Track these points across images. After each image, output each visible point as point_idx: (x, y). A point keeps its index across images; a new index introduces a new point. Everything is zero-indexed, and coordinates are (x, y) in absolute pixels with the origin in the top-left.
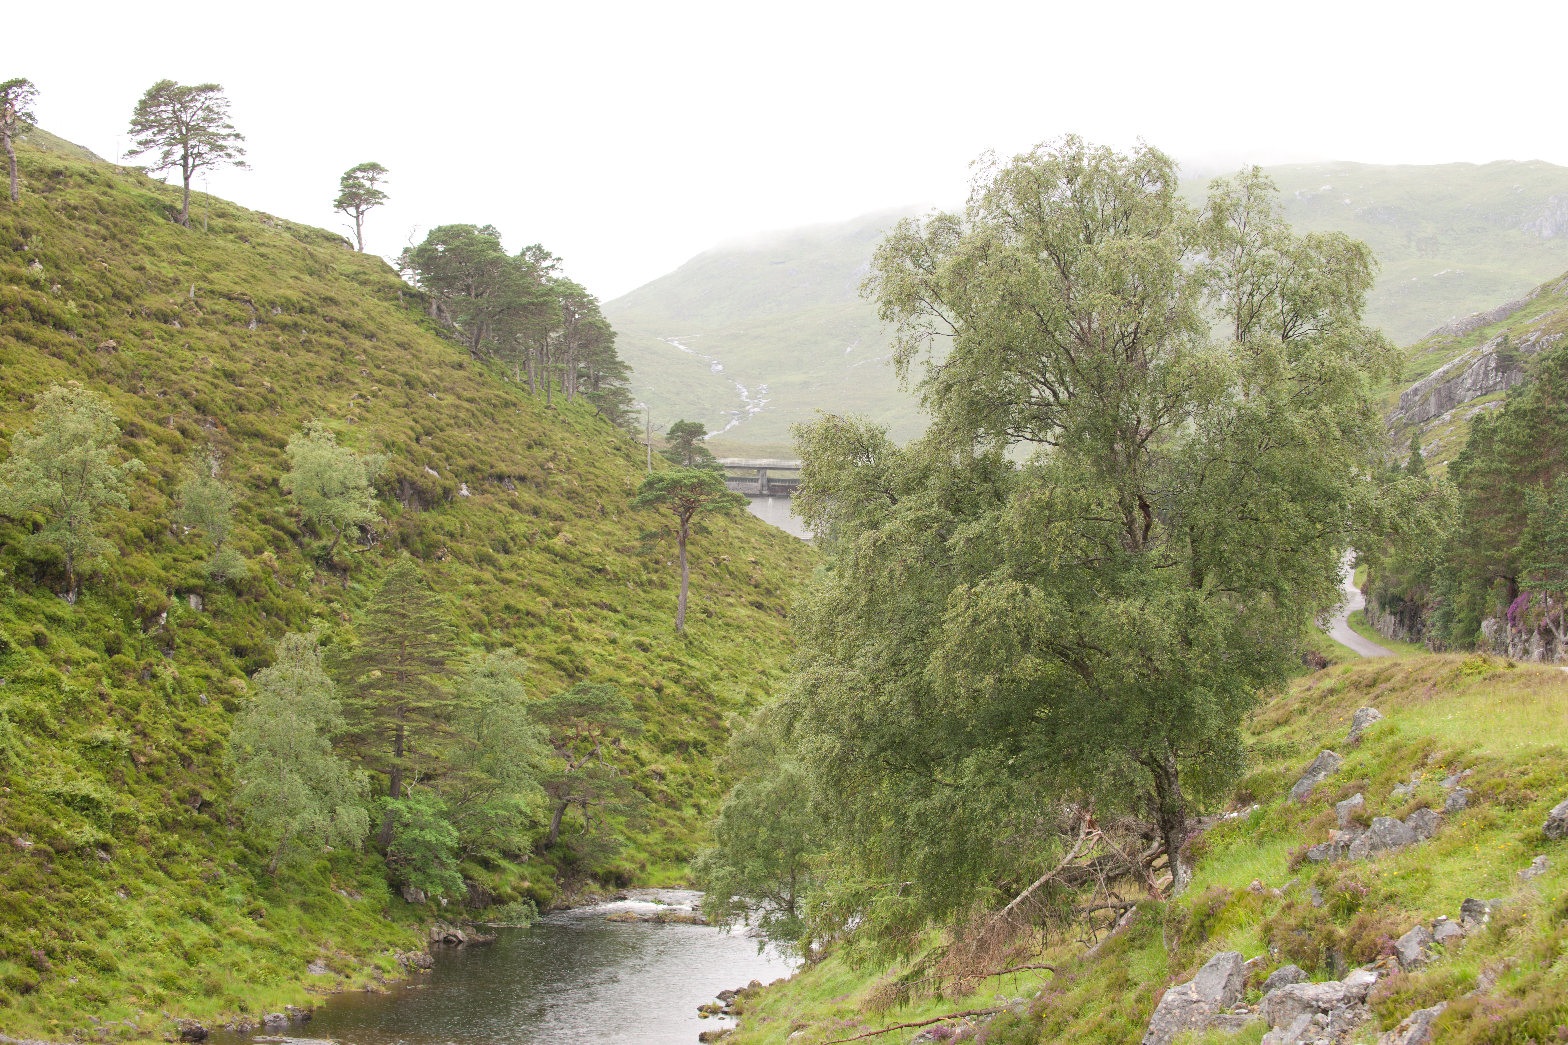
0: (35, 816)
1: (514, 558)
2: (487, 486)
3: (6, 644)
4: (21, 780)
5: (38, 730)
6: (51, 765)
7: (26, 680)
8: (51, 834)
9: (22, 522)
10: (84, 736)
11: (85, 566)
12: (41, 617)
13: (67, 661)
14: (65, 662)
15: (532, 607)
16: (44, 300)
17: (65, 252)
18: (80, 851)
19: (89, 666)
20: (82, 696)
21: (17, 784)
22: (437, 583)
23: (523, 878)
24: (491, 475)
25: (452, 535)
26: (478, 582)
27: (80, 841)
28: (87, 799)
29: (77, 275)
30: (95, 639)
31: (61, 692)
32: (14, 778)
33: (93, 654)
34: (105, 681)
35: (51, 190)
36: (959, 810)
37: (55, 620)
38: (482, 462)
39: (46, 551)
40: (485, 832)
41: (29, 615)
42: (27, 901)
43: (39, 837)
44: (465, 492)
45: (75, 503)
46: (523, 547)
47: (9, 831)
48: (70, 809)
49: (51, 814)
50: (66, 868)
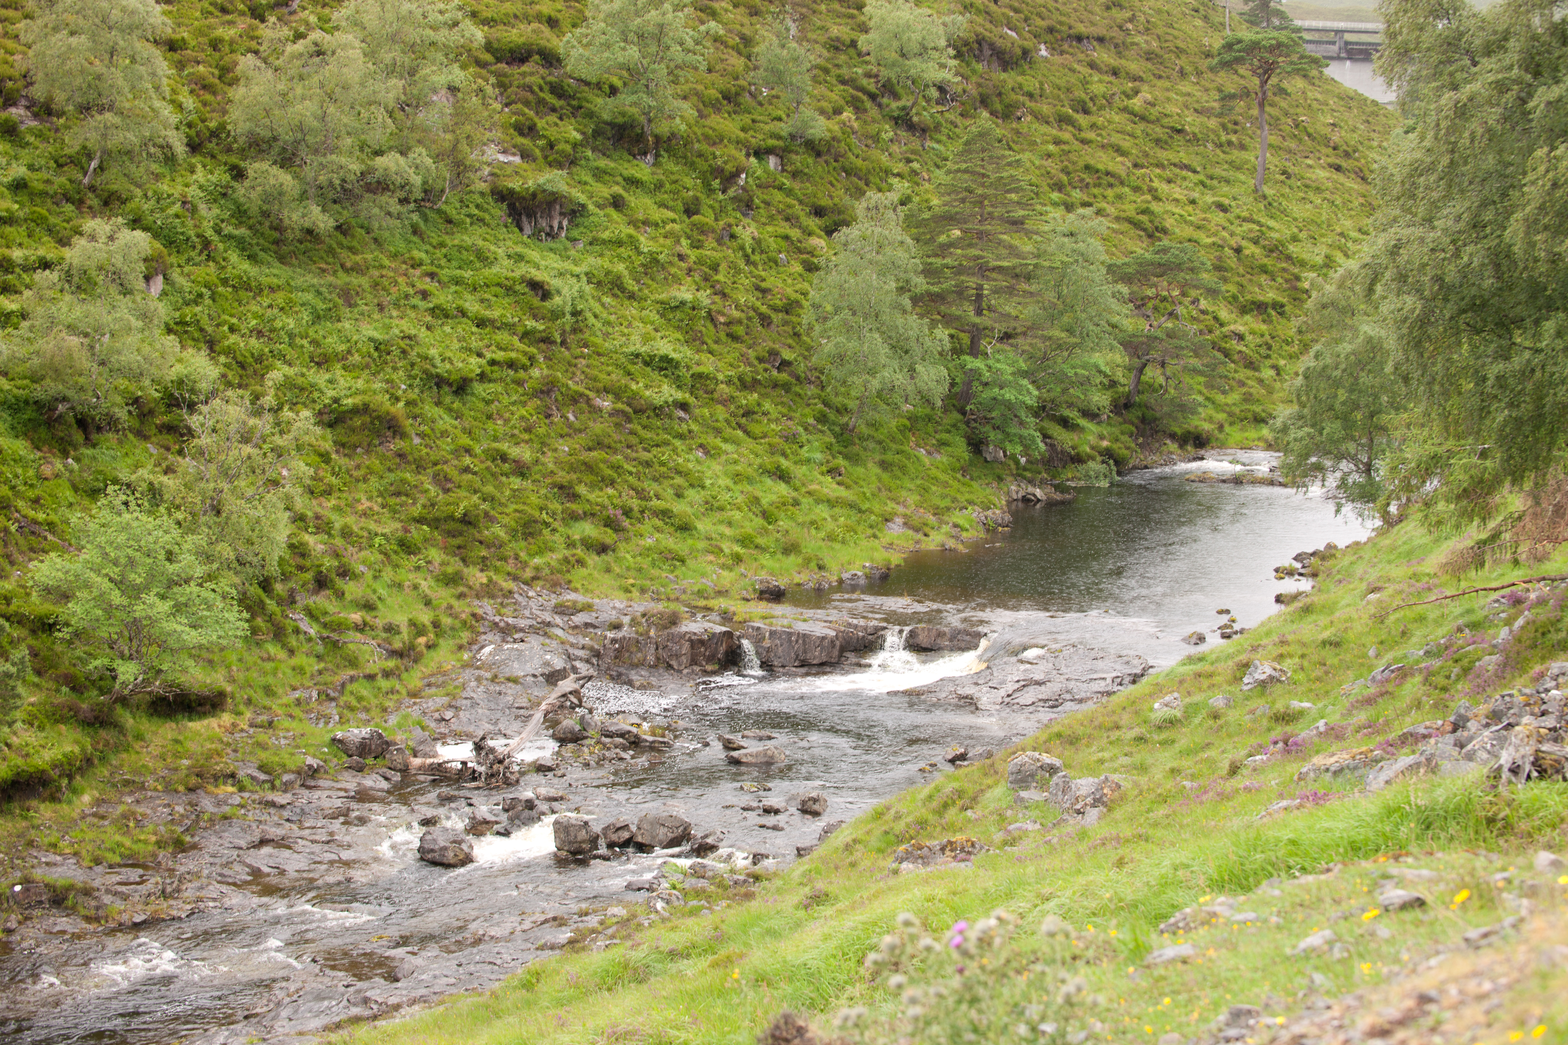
0: (613, 376)
1: (1093, 119)
2: (1066, 47)
3: (583, 206)
4: (599, 341)
5: (616, 291)
6: (630, 325)
7: (604, 242)
8: (629, 394)
9: (598, 85)
10: (663, 296)
11: (663, 128)
12: (619, 179)
13: (646, 223)
14: (644, 223)
15: (1111, 167)
18: (658, 411)
19: (668, 227)
20: (661, 257)
21: (595, 345)
22: (1016, 143)
23: (1101, 437)
24: (1069, 36)
25: (1031, 95)
26: (1057, 142)
27: (658, 401)
28: (666, 359)
30: (674, 200)
31: (640, 253)
32: (592, 339)
33: (671, 215)
34: (684, 242)
36: (1538, 374)
37: (633, 182)
38: (1061, 23)
39: (623, 114)
40: (1065, 391)
41: (607, 178)
42: (605, 461)
43: (618, 397)
44: (1043, 53)
45: (652, 66)
46: (1101, 108)
47: (587, 392)
48: (649, 369)
49: (629, 374)
50: (644, 427)
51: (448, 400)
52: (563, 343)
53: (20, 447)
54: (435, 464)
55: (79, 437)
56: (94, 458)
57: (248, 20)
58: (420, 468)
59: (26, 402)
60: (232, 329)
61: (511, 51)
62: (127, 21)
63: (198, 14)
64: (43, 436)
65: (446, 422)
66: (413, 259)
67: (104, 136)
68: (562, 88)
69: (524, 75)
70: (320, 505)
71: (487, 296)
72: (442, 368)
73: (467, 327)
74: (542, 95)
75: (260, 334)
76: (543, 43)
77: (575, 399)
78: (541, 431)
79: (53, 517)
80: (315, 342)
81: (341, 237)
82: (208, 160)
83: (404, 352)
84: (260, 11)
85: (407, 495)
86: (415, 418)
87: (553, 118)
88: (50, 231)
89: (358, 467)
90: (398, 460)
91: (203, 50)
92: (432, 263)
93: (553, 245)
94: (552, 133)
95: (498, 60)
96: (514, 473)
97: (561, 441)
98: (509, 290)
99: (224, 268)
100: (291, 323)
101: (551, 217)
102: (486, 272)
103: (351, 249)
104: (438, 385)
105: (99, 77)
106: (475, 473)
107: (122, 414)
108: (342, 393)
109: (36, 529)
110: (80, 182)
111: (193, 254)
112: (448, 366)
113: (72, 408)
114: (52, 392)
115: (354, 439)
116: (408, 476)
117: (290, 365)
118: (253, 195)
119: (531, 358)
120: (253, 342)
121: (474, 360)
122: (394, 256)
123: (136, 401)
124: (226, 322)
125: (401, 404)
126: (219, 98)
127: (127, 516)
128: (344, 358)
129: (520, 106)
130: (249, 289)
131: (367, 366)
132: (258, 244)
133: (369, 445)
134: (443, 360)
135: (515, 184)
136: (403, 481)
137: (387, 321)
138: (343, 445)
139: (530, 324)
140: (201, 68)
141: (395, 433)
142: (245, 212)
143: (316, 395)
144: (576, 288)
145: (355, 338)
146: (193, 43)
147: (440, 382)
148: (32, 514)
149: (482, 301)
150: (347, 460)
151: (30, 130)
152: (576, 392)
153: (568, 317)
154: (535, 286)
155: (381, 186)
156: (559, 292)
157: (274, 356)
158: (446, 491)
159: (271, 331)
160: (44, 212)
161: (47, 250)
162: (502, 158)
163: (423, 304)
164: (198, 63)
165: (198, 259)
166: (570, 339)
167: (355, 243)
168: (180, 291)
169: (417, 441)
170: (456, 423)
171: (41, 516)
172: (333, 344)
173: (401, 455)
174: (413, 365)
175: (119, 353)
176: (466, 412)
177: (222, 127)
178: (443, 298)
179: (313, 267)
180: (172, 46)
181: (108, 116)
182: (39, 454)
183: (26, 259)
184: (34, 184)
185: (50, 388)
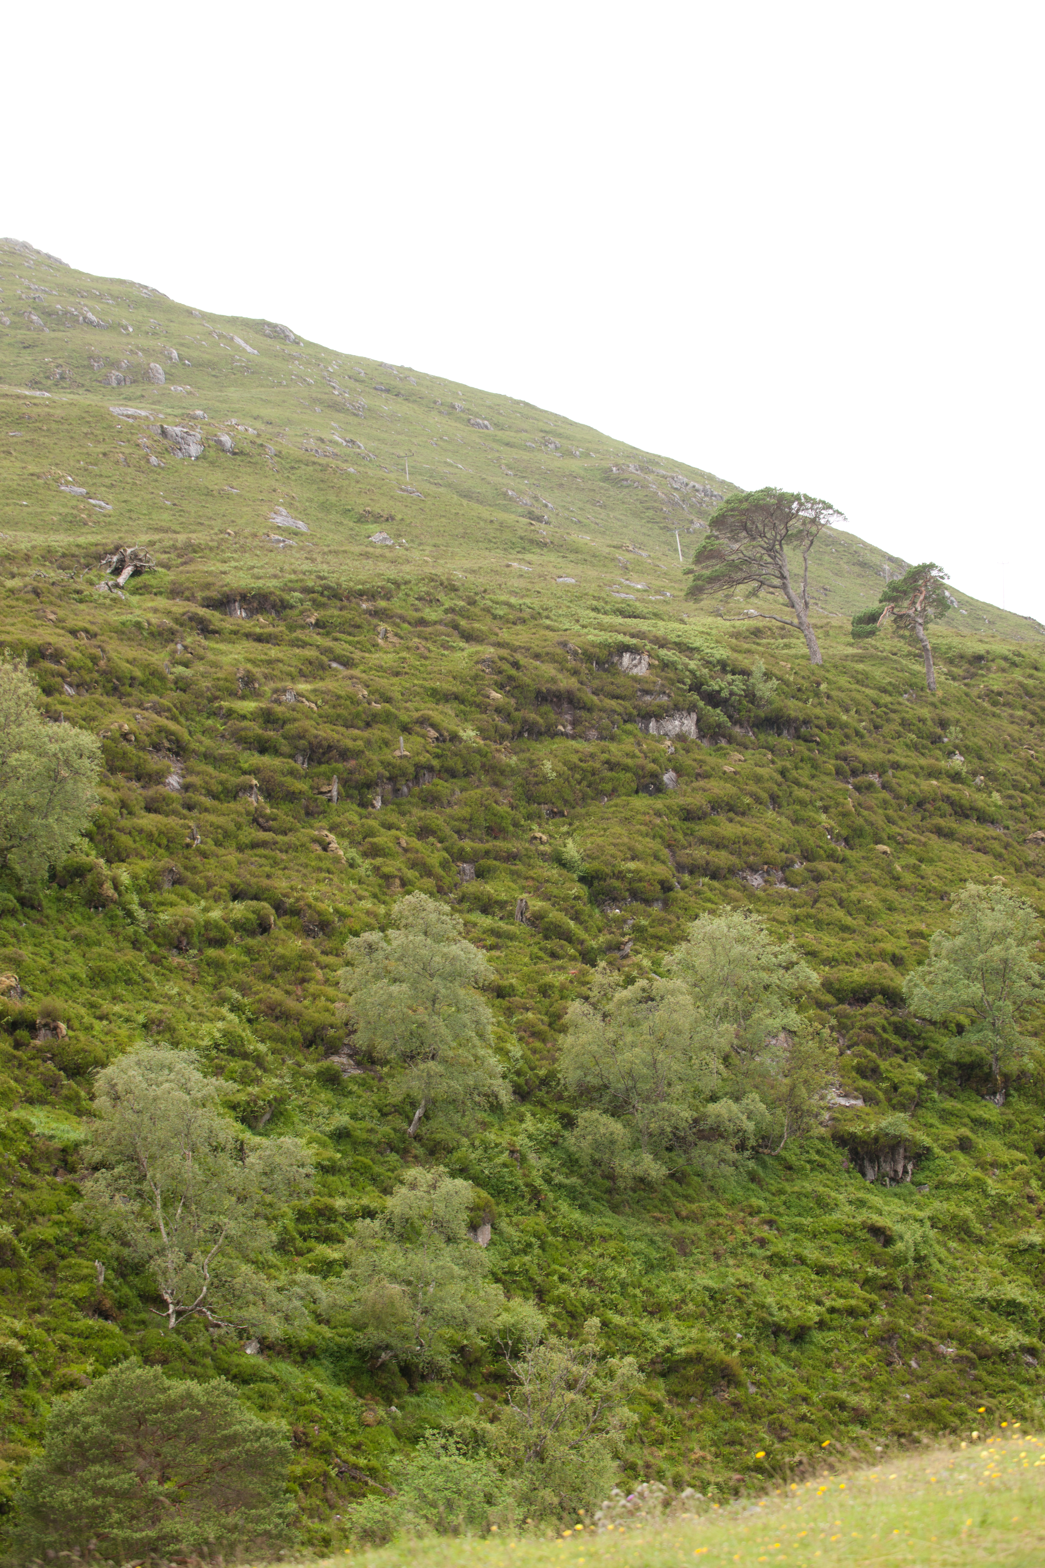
0: (958, 1322)
3: (928, 1149)
4: (943, 1286)
5: (963, 1235)
6: (976, 1270)
7: (950, 1186)
8: (974, 1340)
9: (945, 1024)
10: (1011, 1240)
11: (1012, 1066)
12: (966, 1120)
13: (994, 1165)
14: (992, 1165)
16: (967, 794)
17: (988, 742)
18: (1004, 1356)
19: (1017, 1169)
20: (1009, 1199)
21: (940, 1291)
27: (1004, 1345)
28: (1012, 1303)
29: (1002, 765)
30: (1023, 1140)
31: (987, 1196)
32: (937, 1284)
33: (1020, 1156)
34: (1034, 1183)
35: (973, 676)
37: (979, 1123)
39: (970, 1053)
41: (953, 1119)
42: (947, 1408)
43: (962, 1343)
45: (998, 1003)
47: (930, 1339)
48: (995, 1314)
49: (975, 1319)
50: (990, 1373)
51: (785, 1348)
52: (906, 1289)
53: (342, 1394)
54: (771, 1413)
55: (403, 1385)
56: (419, 1406)
57: (580, 965)
58: (755, 1416)
59: (349, 1350)
60: (562, 1279)
61: (854, 992)
62: (448, 968)
63: (527, 959)
64: (366, 1383)
65: (783, 1370)
66: (751, 1206)
68: (906, 1027)
69: (866, 1015)
70: (652, 1454)
71: (827, 1243)
72: (780, 1316)
73: (805, 1274)
74: (885, 1036)
75: (590, 1283)
76: (886, 982)
77: (917, 1346)
78: (882, 1379)
79: (374, 1463)
80: (647, 1291)
81: (676, 1186)
82: (538, 1109)
83: (740, 1300)
84: (592, 955)
85: (741, 1444)
86: (750, 1366)
87: (897, 1059)
88: (374, 1180)
89: (691, 1416)
90: (732, 1409)
91: (532, 997)
92: (771, 1211)
93: (897, 1190)
94: (896, 1075)
95: (841, 1001)
96: (853, 1421)
97: (903, 1389)
98: (850, 1237)
99: (554, 1217)
100: (623, 1272)
101: (895, 1161)
102: (827, 1219)
103: (686, 1197)
104: (774, 1333)
105: (421, 1025)
106: (812, 1422)
107: (445, 1361)
108: (676, 1343)
109: (357, 1474)
110: (405, 1132)
111: (521, 1203)
112: (785, 1314)
113: (396, 1356)
114: (375, 1340)
115: (687, 1388)
116: (742, 1424)
117: (622, 1315)
118: (584, 1144)
119: (873, 1306)
120: (584, 1292)
121: (812, 1308)
122: (732, 1204)
123: (462, 1350)
124: (555, 1272)
125: (736, 1353)
126: (549, 1045)
127: (445, 1459)
128: (678, 1308)
129: (861, 1048)
130: (580, 1238)
131: (702, 1315)
132: (590, 1194)
133: (703, 1394)
134: (780, 1309)
135: (856, 1128)
136: (738, 1430)
137: (723, 1269)
138: (676, 1395)
139: (872, 1270)
140: (530, 1015)
141: (729, 1382)
142: (577, 1161)
143: (648, 1344)
144: (919, 1233)
145: (689, 1287)
146: (522, 989)
147: (777, 1330)
148: (352, 1459)
149: (822, 1248)
150: (680, 1409)
151: (353, 1079)
152: (918, 1338)
153: (911, 1262)
154: (876, 1231)
155: (715, 1133)
156: (901, 1238)
157: (605, 1306)
158: (782, 1439)
159: (602, 1280)
160: (368, 1161)
161: (370, 1199)
162: (843, 1102)
163: (761, 1253)
164: (527, 1010)
165: (527, 1209)
166: (914, 1285)
167: (691, 1191)
168: (509, 1240)
169: (753, 1389)
170: (793, 1371)
171: (362, 1462)
172: (667, 1293)
173: (736, 1404)
174: (749, 1313)
175: (442, 1300)
176: (804, 1360)
177: (552, 1075)
178: (782, 1245)
179: (647, 1216)
180: (500, 993)
181: (431, 1064)
182: (361, 1401)
183: (349, 1208)
184: (358, 1133)
185: (373, 1336)
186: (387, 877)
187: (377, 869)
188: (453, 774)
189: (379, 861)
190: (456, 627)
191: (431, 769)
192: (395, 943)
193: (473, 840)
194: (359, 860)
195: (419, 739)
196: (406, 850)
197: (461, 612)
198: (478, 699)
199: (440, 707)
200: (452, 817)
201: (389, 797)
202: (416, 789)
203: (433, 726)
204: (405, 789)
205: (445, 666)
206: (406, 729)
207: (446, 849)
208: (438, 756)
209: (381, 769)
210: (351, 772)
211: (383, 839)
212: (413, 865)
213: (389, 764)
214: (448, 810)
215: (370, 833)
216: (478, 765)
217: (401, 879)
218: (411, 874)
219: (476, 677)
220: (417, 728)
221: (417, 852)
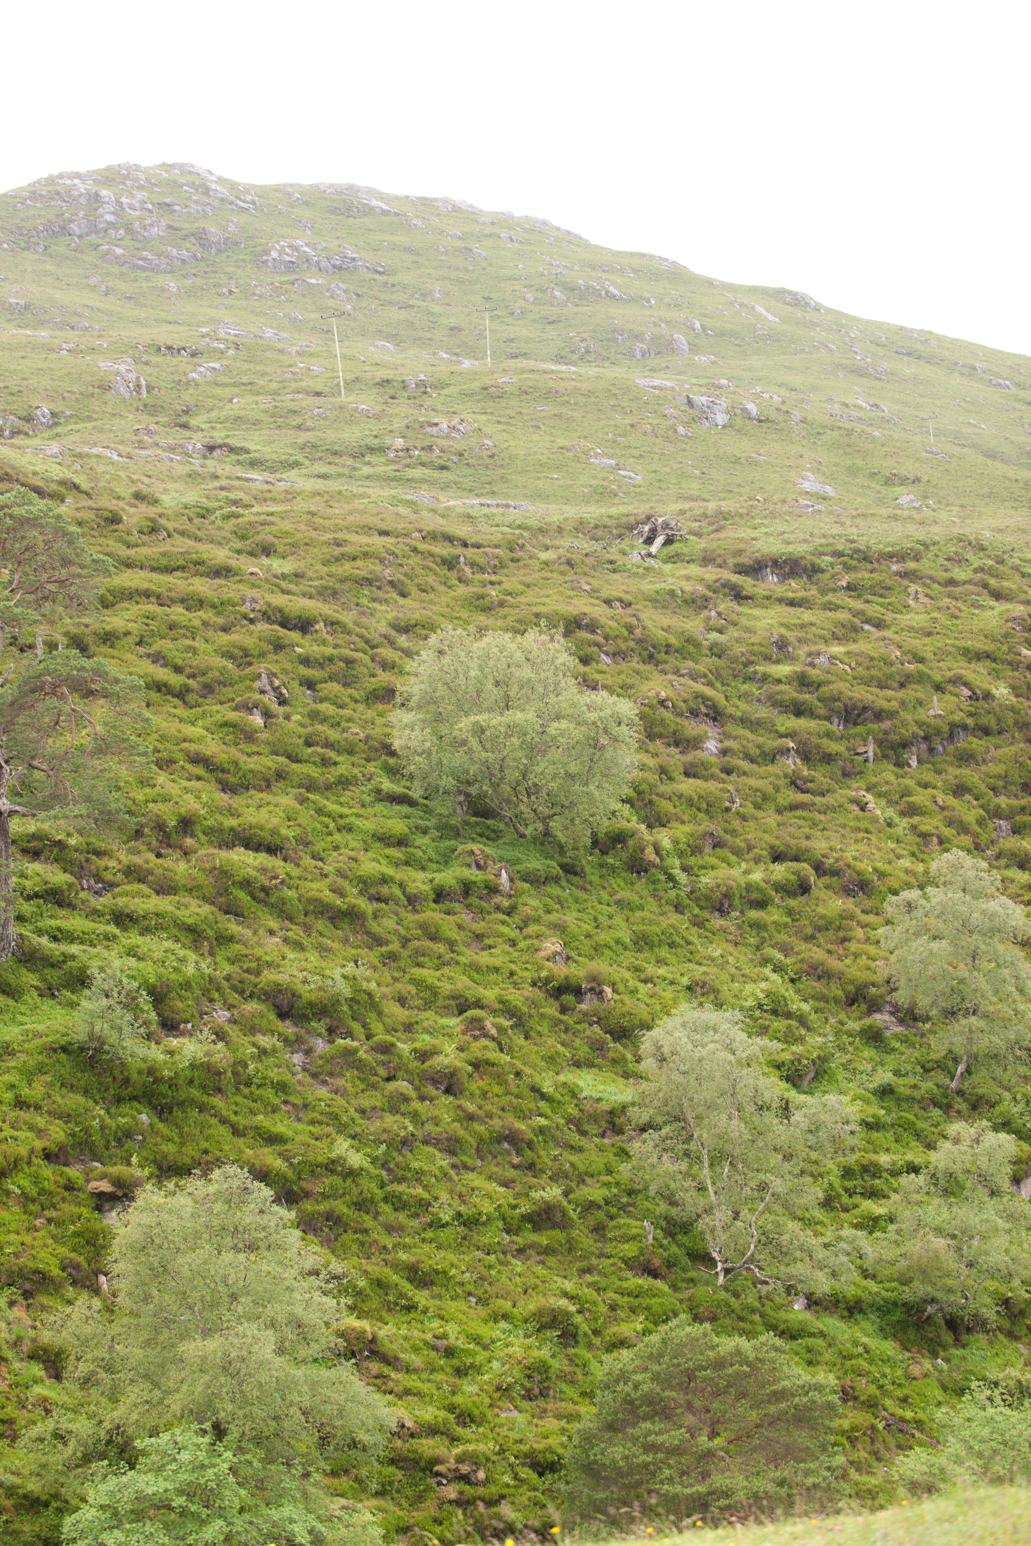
53: (889, 1347)
55: (948, 1337)
56: (965, 1358)
59: (895, 1304)
62: (987, 924)
64: (912, 1337)
67: (970, 1039)
79: (921, 1415)
88: (918, 1135)
105: (962, 981)
107: (990, 1314)
109: (904, 1426)
110: (948, 1087)
113: (941, 1309)
114: (921, 1294)
123: (1006, 1302)
127: (991, 1411)
148: (899, 1412)
151: (896, 1036)
160: (911, 1117)
161: (915, 1154)
171: (909, 1414)
175: (986, 1253)
181: (973, 1019)
182: (907, 1355)
183: (894, 1164)
184: (901, 1089)
185: (919, 1290)
186: (925, 836)
187: (914, 828)
188: (986, 731)
189: (916, 820)
190: (985, 586)
191: (965, 727)
192: (934, 901)
193: (1008, 797)
194: (896, 819)
195: (953, 698)
196: (943, 809)
197: (990, 572)
198: (1010, 657)
199: (972, 666)
200: (988, 775)
201: (925, 756)
202: (951, 748)
203: (966, 684)
204: (940, 748)
205: (976, 625)
206: (939, 688)
207: (982, 807)
208: (971, 715)
209: (915, 729)
210: (886, 733)
211: (920, 798)
212: (950, 823)
213: (924, 723)
214: (983, 768)
215: (906, 793)
216: (1010, 722)
217: (939, 837)
218: (948, 832)
219: (1006, 636)
220: (950, 687)
221: (953, 810)
